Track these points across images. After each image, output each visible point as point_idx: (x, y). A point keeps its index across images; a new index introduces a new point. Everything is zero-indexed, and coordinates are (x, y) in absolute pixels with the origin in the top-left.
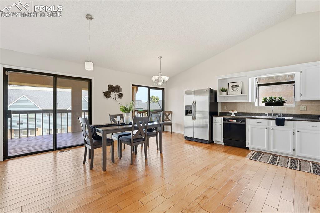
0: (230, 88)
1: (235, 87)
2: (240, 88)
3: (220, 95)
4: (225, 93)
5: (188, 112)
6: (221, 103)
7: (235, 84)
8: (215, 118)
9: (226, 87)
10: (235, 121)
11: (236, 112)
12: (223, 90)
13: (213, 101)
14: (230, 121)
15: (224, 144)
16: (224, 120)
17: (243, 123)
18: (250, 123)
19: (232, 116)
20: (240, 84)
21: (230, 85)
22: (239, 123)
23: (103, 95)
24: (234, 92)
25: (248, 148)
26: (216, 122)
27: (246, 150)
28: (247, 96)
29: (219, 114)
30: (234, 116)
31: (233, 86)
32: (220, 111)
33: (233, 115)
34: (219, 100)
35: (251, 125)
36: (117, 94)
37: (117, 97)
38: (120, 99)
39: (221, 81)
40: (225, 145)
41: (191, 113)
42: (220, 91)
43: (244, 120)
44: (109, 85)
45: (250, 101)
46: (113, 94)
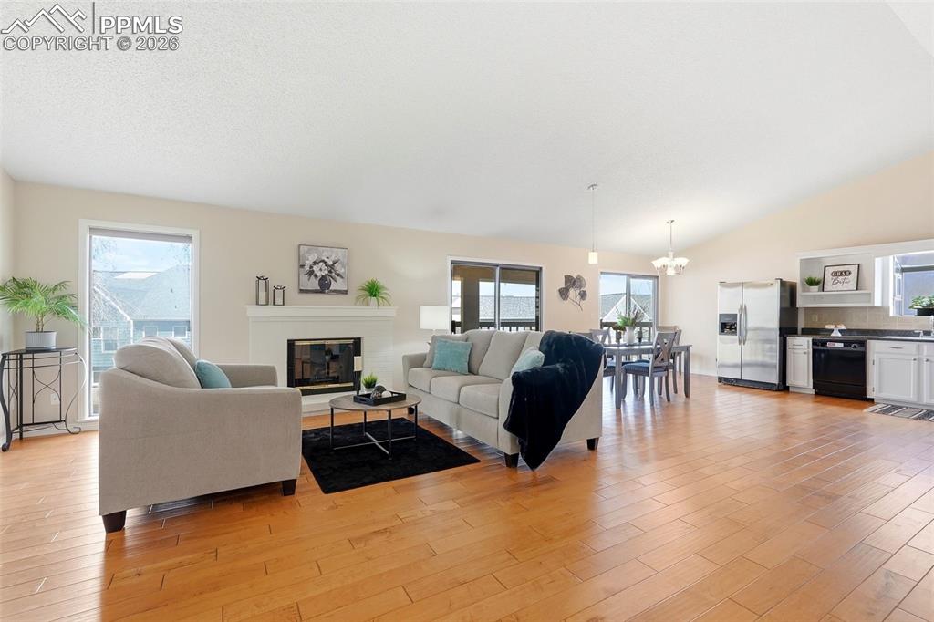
0: (829, 278)
1: (841, 275)
2: (853, 277)
3: (804, 291)
4: (815, 289)
5: (728, 326)
6: (806, 309)
7: (841, 269)
8: (791, 340)
9: (817, 275)
10: (841, 345)
11: (843, 327)
12: (812, 282)
13: (787, 305)
14: (829, 344)
15: (813, 392)
16: (814, 343)
17: (860, 349)
18: (877, 351)
19: (833, 335)
20: (854, 269)
21: (829, 271)
22: (851, 349)
23: (557, 294)
24: (839, 287)
25: (872, 400)
26: (795, 347)
27: (867, 404)
28: (870, 296)
29: (799, 331)
30: (840, 335)
31: (835, 274)
32: (801, 324)
33: (836, 334)
34: (800, 304)
35: (877, 353)
36: (578, 291)
37: (579, 297)
38: (582, 302)
39: (806, 263)
40: (816, 393)
41: (736, 328)
42: (802, 284)
43: (863, 343)
44: (565, 277)
45: (877, 303)
46: (573, 293)
